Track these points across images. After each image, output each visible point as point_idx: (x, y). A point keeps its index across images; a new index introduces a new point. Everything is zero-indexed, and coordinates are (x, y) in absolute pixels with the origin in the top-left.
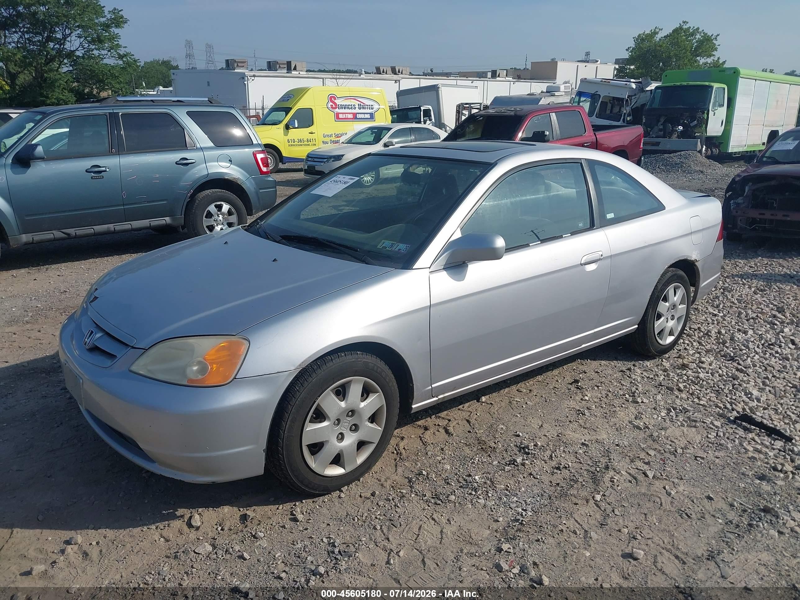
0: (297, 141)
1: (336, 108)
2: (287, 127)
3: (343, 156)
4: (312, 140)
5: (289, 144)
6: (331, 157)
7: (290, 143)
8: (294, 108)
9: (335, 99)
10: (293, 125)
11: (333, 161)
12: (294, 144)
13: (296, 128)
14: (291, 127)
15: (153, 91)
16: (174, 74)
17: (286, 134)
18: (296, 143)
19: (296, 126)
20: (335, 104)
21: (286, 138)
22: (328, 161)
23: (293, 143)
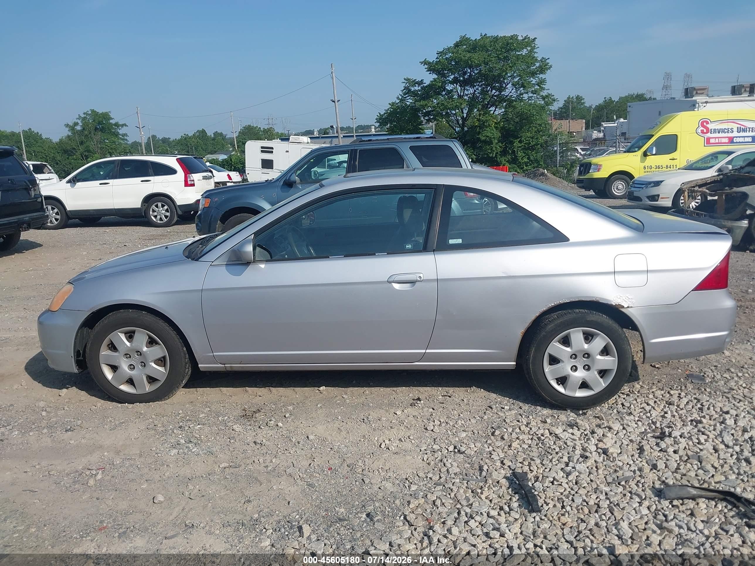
0: (655, 167)
1: (707, 133)
2: (645, 154)
3: (662, 182)
4: (672, 167)
5: (645, 170)
6: (650, 183)
7: (647, 170)
8: (656, 135)
9: (707, 123)
10: (650, 152)
11: (652, 187)
12: (651, 170)
13: (653, 155)
14: (649, 154)
15: (614, 124)
16: (630, 106)
17: (642, 161)
18: (653, 169)
19: (654, 152)
20: (707, 129)
21: (643, 165)
22: (647, 187)
23: (649, 170)
